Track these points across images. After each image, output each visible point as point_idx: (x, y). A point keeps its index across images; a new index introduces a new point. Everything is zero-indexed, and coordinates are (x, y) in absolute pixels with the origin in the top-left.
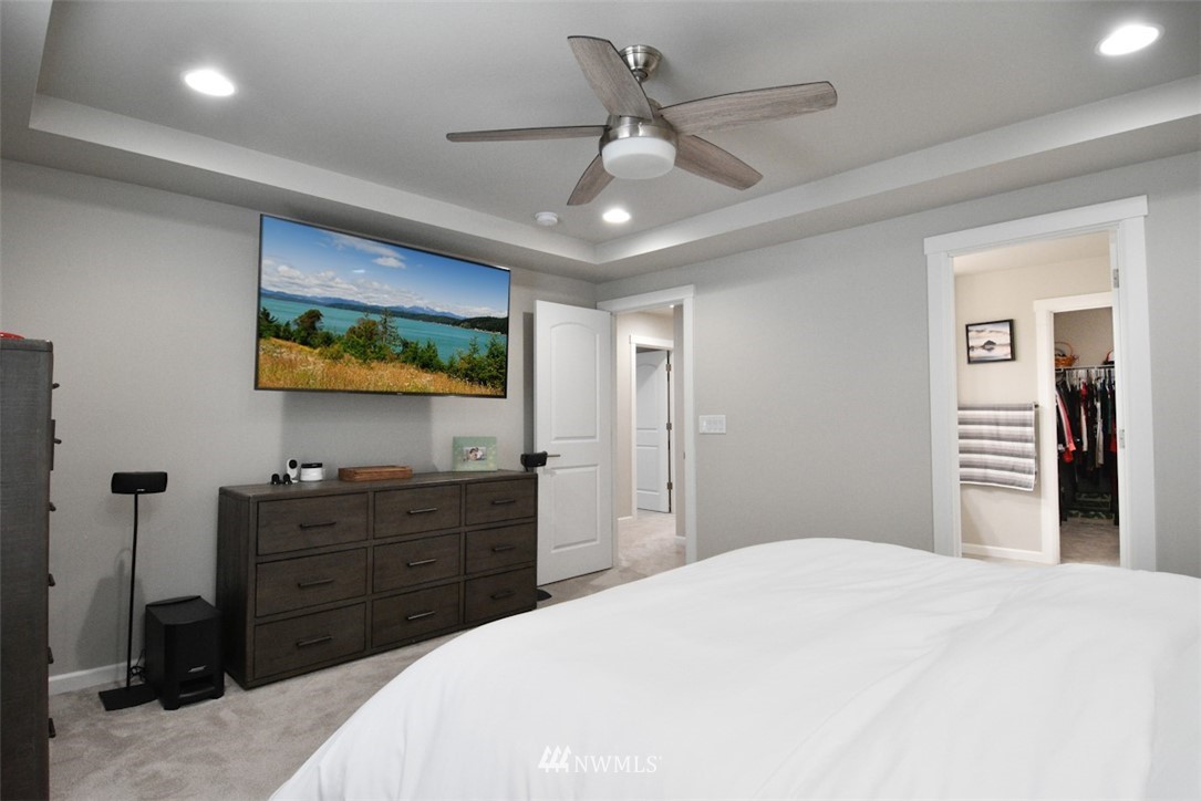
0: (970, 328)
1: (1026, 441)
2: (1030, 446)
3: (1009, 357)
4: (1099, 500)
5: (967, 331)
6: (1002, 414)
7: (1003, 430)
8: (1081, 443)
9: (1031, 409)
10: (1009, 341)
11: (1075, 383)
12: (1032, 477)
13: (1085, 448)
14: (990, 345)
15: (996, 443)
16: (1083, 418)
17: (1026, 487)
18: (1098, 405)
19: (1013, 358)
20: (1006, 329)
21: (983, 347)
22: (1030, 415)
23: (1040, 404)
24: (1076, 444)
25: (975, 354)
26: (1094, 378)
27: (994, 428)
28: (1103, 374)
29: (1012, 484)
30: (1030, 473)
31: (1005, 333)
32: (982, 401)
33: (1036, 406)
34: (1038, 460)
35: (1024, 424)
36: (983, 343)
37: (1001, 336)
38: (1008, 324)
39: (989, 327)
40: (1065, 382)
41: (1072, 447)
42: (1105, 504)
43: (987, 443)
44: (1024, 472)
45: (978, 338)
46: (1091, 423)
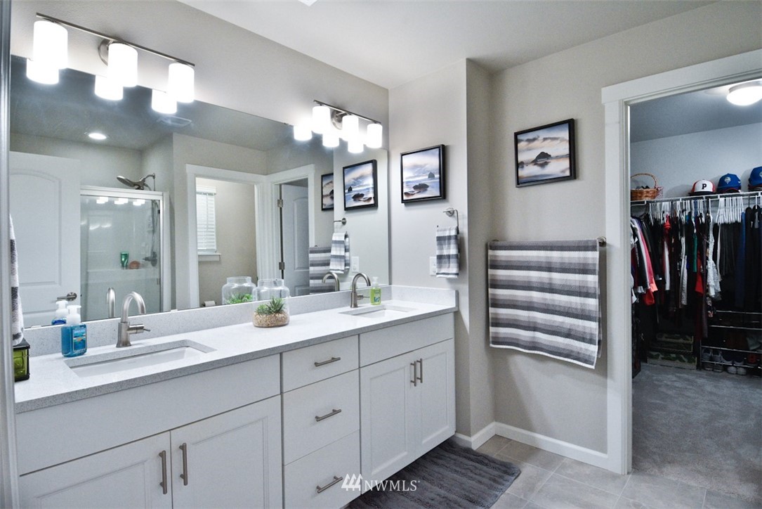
0: (520, 137)
1: (587, 295)
2: (592, 303)
3: (568, 173)
4: (681, 341)
5: (517, 141)
6: (555, 255)
7: (557, 278)
8: (664, 281)
9: (593, 249)
10: (567, 152)
11: (659, 216)
12: (593, 349)
13: (668, 288)
14: (543, 158)
15: (548, 296)
16: (667, 253)
17: (586, 361)
18: (683, 240)
19: (574, 174)
20: (564, 134)
21: (535, 162)
22: (593, 256)
23: (608, 242)
24: (658, 283)
25: (526, 172)
26: (679, 209)
27: (545, 275)
28: (688, 206)
29: (567, 356)
30: (591, 341)
31: (563, 140)
32: (533, 238)
33: (603, 244)
34: (603, 322)
35: (584, 270)
36: (534, 157)
37: (558, 145)
38: (566, 126)
39: (542, 134)
40: (648, 215)
41: (653, 288)
42: (687, 346)
43: (536, 296)
44: (583, 339)
45: (529, 149)
46: (675, 259)
